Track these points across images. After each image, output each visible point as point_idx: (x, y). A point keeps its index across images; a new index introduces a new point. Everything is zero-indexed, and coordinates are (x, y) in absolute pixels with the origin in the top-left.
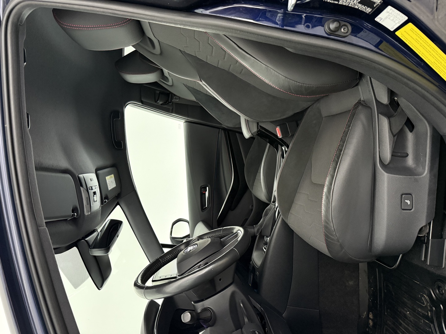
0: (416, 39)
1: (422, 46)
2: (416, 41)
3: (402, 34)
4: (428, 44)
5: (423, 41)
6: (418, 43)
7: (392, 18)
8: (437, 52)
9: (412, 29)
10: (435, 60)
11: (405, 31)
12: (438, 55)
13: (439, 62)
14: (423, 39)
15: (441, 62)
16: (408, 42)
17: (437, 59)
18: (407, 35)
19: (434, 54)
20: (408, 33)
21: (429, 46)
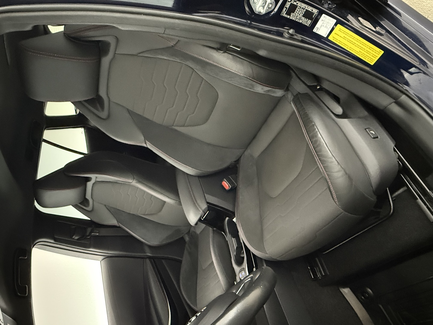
0: (344, 37)
1: (348, 41)
2: (344, 39)
3: (333, 37)
4: (353, 37)
5: (349, 36)
6: (346, 40)
7: (325, 26)
8: (360, 41)
9: (340, 29)
10: (360, 48)
11: (335, 33)
12: (361, 43)
13: (363, 49)
14: (349, 34)
15: (364, 49)
16: (339, 43)
17: (361, 48)
18: (337, 35)
19: (359, 44)
20: (337, 34)
21: (354, 39)
